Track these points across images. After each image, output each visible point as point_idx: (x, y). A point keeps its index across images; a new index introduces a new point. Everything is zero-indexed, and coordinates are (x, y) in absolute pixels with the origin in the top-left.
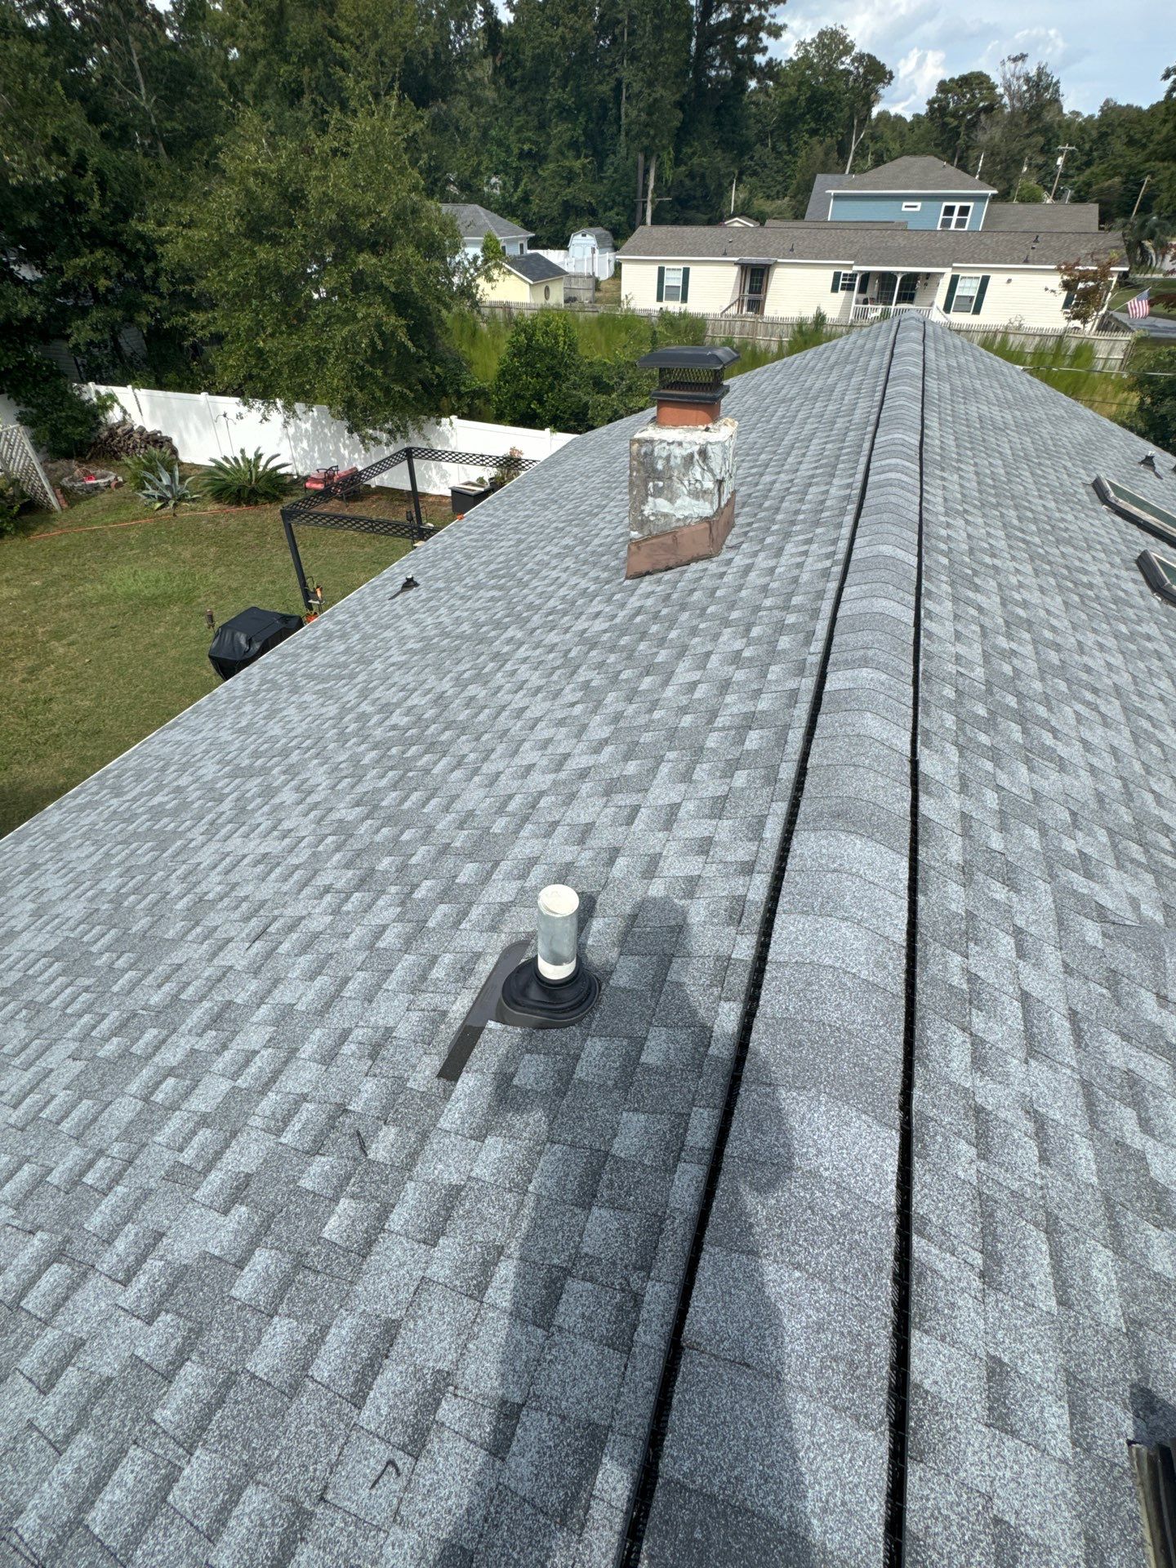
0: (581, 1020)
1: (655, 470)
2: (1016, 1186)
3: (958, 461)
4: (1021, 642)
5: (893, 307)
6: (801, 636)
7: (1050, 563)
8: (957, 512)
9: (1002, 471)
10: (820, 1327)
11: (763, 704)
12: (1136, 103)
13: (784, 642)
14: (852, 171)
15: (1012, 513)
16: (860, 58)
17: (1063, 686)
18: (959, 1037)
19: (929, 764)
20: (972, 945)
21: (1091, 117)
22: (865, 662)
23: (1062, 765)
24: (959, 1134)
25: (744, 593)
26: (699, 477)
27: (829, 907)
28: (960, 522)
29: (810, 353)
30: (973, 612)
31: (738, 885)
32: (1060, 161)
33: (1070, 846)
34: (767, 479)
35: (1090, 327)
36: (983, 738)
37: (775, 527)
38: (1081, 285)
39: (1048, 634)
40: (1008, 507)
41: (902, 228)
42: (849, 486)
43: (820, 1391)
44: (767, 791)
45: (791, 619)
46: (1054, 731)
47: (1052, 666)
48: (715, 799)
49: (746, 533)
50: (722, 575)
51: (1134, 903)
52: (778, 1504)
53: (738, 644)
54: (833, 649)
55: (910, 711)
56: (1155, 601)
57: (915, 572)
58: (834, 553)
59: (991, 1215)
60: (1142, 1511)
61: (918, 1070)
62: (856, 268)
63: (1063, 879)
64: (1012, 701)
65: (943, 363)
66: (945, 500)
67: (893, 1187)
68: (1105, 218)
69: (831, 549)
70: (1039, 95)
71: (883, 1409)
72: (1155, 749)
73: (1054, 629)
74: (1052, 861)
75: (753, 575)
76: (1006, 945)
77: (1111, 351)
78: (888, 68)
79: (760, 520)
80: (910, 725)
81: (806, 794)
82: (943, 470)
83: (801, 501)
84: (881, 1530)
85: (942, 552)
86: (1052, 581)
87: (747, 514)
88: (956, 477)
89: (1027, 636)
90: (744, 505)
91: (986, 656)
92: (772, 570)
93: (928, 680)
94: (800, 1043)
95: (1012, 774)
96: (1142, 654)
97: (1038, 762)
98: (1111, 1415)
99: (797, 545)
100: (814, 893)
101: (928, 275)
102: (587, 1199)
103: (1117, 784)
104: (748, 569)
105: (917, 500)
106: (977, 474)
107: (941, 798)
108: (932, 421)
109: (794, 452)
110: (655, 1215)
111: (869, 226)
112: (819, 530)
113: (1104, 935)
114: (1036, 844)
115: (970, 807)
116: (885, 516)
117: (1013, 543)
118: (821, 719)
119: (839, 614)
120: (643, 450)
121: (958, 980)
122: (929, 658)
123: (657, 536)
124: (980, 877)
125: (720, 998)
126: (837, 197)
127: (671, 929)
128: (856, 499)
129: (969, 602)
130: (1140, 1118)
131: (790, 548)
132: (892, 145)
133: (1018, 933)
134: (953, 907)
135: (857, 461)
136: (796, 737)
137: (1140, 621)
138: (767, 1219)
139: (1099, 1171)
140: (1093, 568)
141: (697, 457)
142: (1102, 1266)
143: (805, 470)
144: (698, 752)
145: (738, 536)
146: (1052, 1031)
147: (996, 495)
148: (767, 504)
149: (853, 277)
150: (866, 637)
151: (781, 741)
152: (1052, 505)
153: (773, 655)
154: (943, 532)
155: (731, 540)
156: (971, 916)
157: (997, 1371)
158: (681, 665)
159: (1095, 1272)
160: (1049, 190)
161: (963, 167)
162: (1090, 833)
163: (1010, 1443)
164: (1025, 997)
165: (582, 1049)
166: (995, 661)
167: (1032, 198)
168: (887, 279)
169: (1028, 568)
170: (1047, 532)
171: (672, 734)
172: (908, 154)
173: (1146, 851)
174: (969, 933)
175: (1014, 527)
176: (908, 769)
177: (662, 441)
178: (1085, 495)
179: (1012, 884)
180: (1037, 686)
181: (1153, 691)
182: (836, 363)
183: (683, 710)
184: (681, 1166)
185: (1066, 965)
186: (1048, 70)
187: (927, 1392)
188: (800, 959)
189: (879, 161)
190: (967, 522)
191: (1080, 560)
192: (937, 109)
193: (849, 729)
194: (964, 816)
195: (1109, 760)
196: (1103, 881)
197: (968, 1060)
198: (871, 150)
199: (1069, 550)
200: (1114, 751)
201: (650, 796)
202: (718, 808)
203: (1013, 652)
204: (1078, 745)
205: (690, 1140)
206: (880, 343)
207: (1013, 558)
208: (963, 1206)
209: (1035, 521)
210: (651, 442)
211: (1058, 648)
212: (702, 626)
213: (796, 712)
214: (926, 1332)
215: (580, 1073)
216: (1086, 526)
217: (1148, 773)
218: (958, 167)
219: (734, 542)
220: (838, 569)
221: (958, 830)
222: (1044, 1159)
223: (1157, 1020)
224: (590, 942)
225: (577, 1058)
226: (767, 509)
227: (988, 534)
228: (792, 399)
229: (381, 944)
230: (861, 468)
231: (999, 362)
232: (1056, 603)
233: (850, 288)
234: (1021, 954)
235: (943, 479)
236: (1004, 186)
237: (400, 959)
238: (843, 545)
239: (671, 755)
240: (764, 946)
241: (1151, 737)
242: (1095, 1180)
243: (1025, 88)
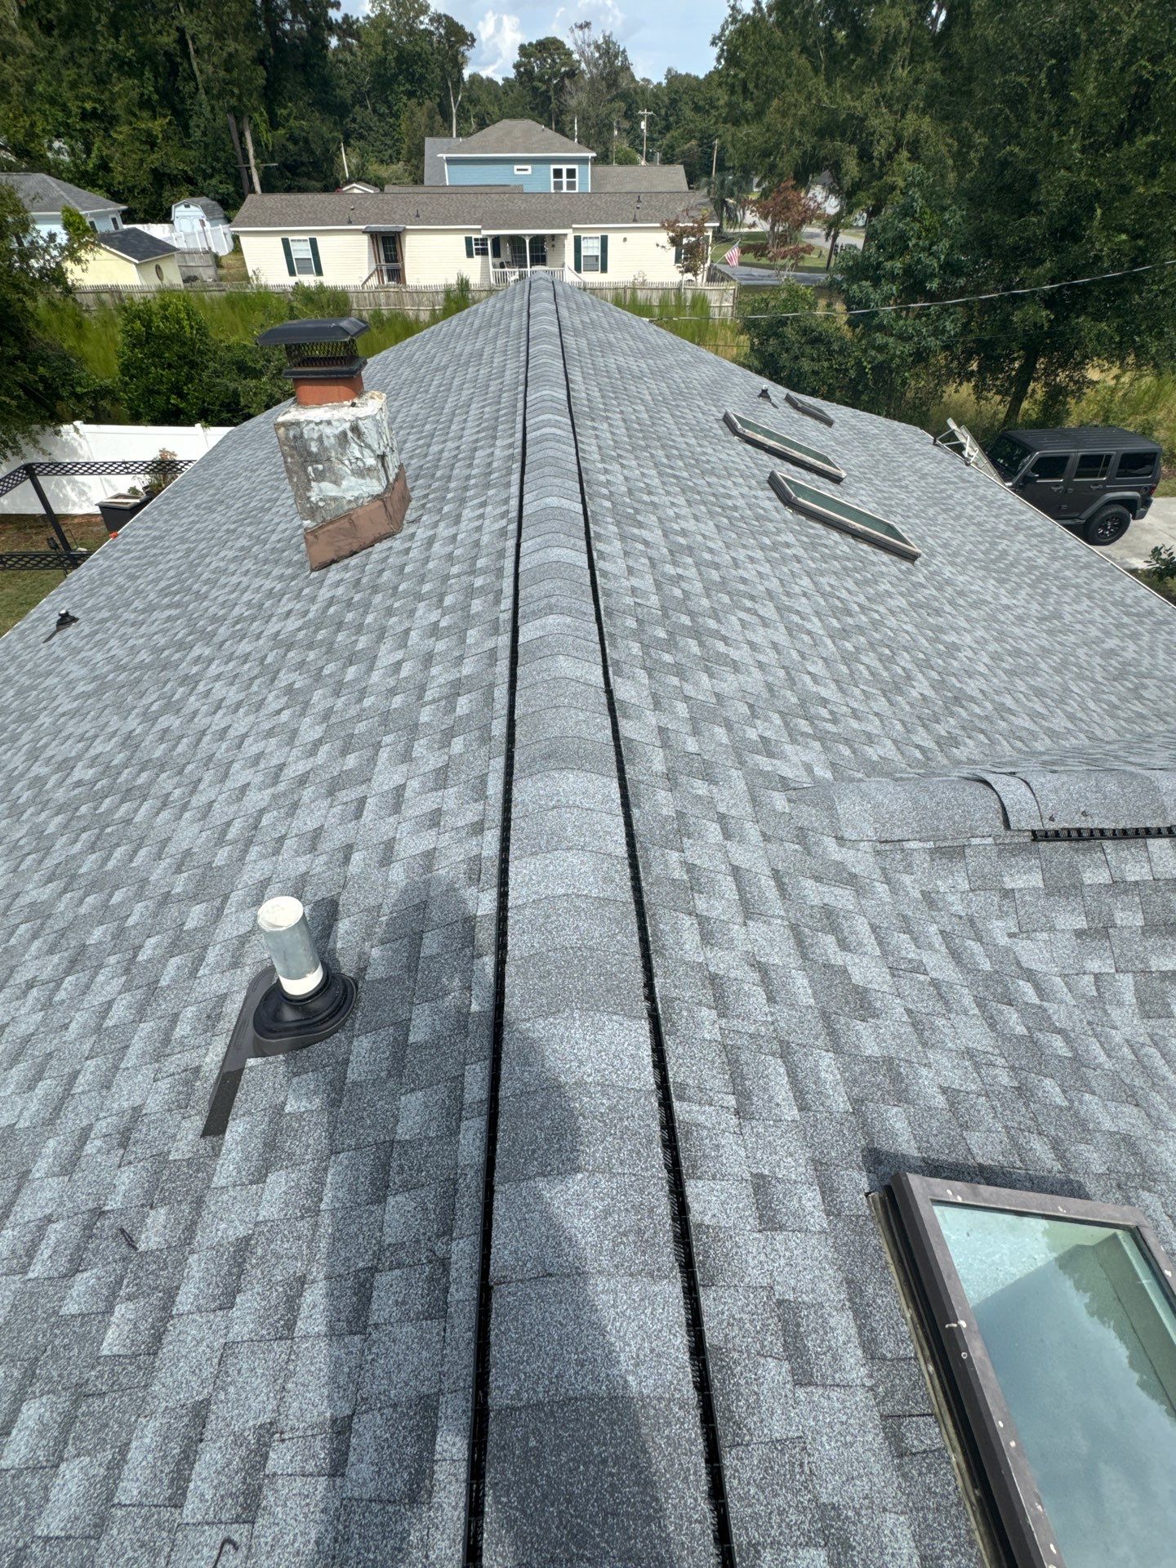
0: (343, 1024)
1: (310, 453)
2: (752, 1029)
3: (606, 410)
4: (685, 567)
5: (528, 269)
6: (491, 597)
7: (699, 493)
8: (612, 458)
9: (645, 416)
10: (607, 1213)
11: (467, 669)
12: (693, 73)
13: (477, 605)
14: (459, 135)
15: (660, 453)
16: (438, 19)
17: (726, 599)
18: (687, 921)
19: (624, 691)
20: (685, 840)
21: (660, 84)
22: (550, 610)
23: (736, 667)
24: (700, 1003)
25: (431, 565)
26: (358, 455)
27: (555, 842)
28: (617, 467)
29: (455, 320)
30: (641, 547)
31: (472, 846)
32: (643, 125)
33: (752, 734)
34: (435, 449)
35: (701, 279)
36: (668, 658)
37: (450, 496)
38: (685, 241)
39: (707, 556)
40: (656, 448)
41: (516, 191)
42: (511, 445)
43: (616, 1266)
44: (484, 751)
45: (479, 582)
46: (725, 639)
47: (714, 583)
48: (437, 771)
49: (423, 506)
50: (407, 551)
51: (809, 768)
52: (596, 1380)
53: (434, 616)
54: (521, 603)
55: (598, 647)
56: (788, 513)
57: (582, 518)
58: (507, 512)
59: (737, 1061)
60: (883, 1241)
61: (656, 961)
62: (485, 233)
63: (750, 764)
64: (685, 620)
65: (577, 321)
66: (600, 448)
67: (650, 1068)
68: (692, 179)
69: (504, 508)
70: (612, 64)
71: (672, 1258)
72: (806, 638)
73: (711, 551)
74: (740, 749)
75: (436, 546)
76: (713, 832)
77: (722, 301)
78: (468, 30)
79: (434, 491)
80: (600, 660)
81: (518, 744)
82: (593, 420)
83: (470, 466)
84: (687, 1357)
85: (604, 497)
86: (703, 508)
87: (421, 487)
88: (605, 426)
89: (689, 560)
90: (417, 478)
91: (658, 585)
92: (454, 537)
93: (609, 614)
94: (549, 973)
95: (696, 684)
96: (784, 560)
97: (715, 668)
98: (851, 1180)
99: (473, 508)
100: (540, 833)
101: (553, 237)
102: (380, 1192)
103: (782, 673)
104: (431, 541)
105: (573, 451)
106: (624, 420)
107: (639, 718)
108: (576, 375)
109: (456, 419)
110: (448, 1180)
111: (487, 190)
112: (491, 492)
113: (789, 801)
114: (725, 740)
115: (665, 721)
116: (546, 470)
117: (666, 479)
118: (520, 671)
119: (521, 569)
120: (291, 434)
121: (679, 874)
122: (608, 594)
123: (331, 522)
124: (683, 779)
125: (473, 957)
126: (450, 161)
127: (417, 907)
128: (519, 458)
129: (635, 538)
130: (838, 940)
131: (467, 513)
132: (490, 109)
133: (722, 819)
134: (665, 812)
135: (514, 421)
136: (501, 693)
137: (779, 532)
138: (546, 1139)
139: (815, 993)
140: (735, 493)
141: (350, 434)
142: (827, 1067)
143: (469, 435)
144: (414, 729)
145: (416, 509)
146: (762, 893)
147: (644, 438)
148: (439, 474)
149: (483, 241)
150: (547, 586)
151: (489, 700)
152: (693, 441)
153: (468, 619)
154: (602, 478)
155: (410, 515)
156: (681, 815)
157: (761, 1185)
158: (383, 647)
159: (823, 1074)
160: (641, 153)
161: (561, 131)
162: (767, 719)
163: (780, 1237)
164: (736, 871)
165: (350, 1052)
166: (666, 588)
167: (626, 160)
168: (516, 242)
169: (681, 501)
170: (693, 466)
171: (386, 717)
172: (508, 117)
173: (812, 723)
174: (681, 829)
175: (664, 465)
176: (604, 699)
177: (309, 422)
178: (719, 430)
179: (709, 778)
180: (705, 602)
181: (797, 590)
182: (480, 328)
183: (393, 692)
184: (464, 1124)
185: (764, 834)
186: (614, 39)
187: (708, 1227)
188: (535, 897)
189: (482, 125)
190: (623, 466)
191: (724, 487)
192: (524, 73)
193: (545, 675)
194: (662, 730)
195: (772, 654)
196: (782, 756)
197: (698, 938)
198: (472, 113)
199: (713, 480)
200: (775, 646)
201: (375, 784)
202: (441, 778)
203: (680, 576)
204: (746, 647)
205: (468, 1098)
206: (517, 305)
207: (668, 493)
208: (713, 1062)
209: (681, 457)
210: (297, 424)
211: (717, 566)
212: (396, 605)
213: (498, 669)
214: (699, 1178)
215: (352, 1076)
216: (724, 456)
217: (804, 658)
218: (557, 130)
219: (414, 516)
220: (513, 527)
221: (658, 743)
222: (771, 999)
223: (837, 857)
224: (339, 945)
225: (347, 1062)
226: (440, 479)
227: (643, 474)
228: (446, 367)
229: (109, 1023)
230: (519, 426)
231: (627, 316)
232: (709, 527)
233: (484, 252)
234: (727, 836)
235: (595, 429)
236: (601, 149)
237: (135, 1031)
238: (514, 502)
239: (388, 739)
240: (503, 896)
241: (801, 628)
242: (812, 1001)
243: (597, 55)
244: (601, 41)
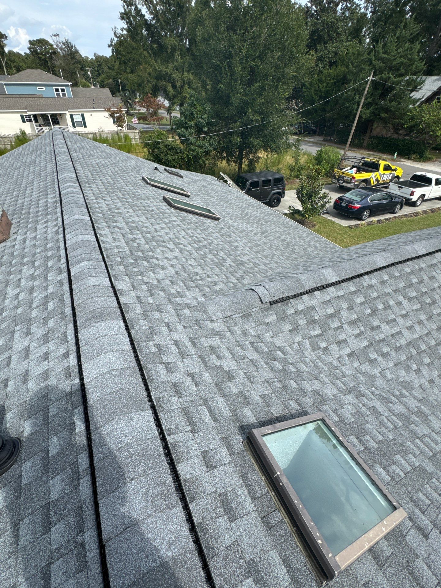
0: (16, 460)
2: (192, 399)
3: (94, 180)
4: (137, 234)
5: (52, 127)
6: (56, 259)
7: (137, 207)
8: (100, 197)
9: (111, 180)
10: (147, 491)
11: (50, 291)
13: (50, 263)
14: (8, 74)
15: (119, 193)
17: (155, 244)
18: (160, 366)
19: (119, 285)
20: (154, 336)
21: (92, 59)
22: (82, 260)
23: (163, 268)
24: (171, 396)
25: (26, 250)
27: (101, 351)
28: (102, 201)
29: (21, 148)
30: (117, 230)
31: (65, 363)
32: (89, 73)
33: (173, 291)
34: (20, 202)
35: (125, 129)
36: (135, 270)
37: (30, 220)
38: (115, 115)
39: (145, 229)
40: (117, 192)
41: (40, 97)
42: (55, 197)
44: (64, 322)
45: (49, 254)
46: (157, 258)
47: (149, 239)
48: (44, 336)
49: (19, 226)
50: (14, 246)
51: (196, 298)
53: (31, 271)
54: (69, 259)
55: (106, 271)
56: (172, 210)
57: (90, 222)
58: (58, 224)
59: (188, 412)
62: (29, 113)
63: (174, 302)
64: (140, 254)
65: (75, 146)
66: (94, 194)
68: (113, 93)
69: (56, 222)
70: (71, 50)
71: (176, 497)
72: (187, 253)
73: (146, 227)
74: (169, 298)
75: (27, 242)
76: (165, 330)
79: (23, 219)
80: (107, 275)
81: (77, 316)
82: (89, 184)
83: (38, 207)
85: (99, 213)
86: (140, 212)
87: (16, 218)
88: (95, 186)
89: (138, 232)
90: (13, 215)
91: (127, 243)
92: (35, 237)
93: (109, 257)
95: (149, 277)
96: (174, 226)
97: (155, 270)
99: (42, 224)
100: (93, 350)
101: (60, 114)
102: (47, 528)
103: (180, 267)
104: (24, 240)
105: (82, 197)
106: (102, 183)
107: (128, 295)
108: (78, 167)
109: (28, 189)
110: (78, 508)
111: (27, 96)
112: (49, 217)
113: (191, 312)
114: (163, 296)
115: (139, 293)
116: (71, 205)
117: (123, 203)
118: (73, 286)
119: (67, 246)
121: (154, 350)
122: (107, 250)
124: (149, 314)
125: (73, 409)
126: (6, 84)
127: (44, 396)
128: (59, 201)
129: (114, 227)
130: (217, 356)
131: (39, 227)
132: (21, 64)
133: (167, 325)
134: (144, 328)
135: (54, 187)
136: (67, 297)
137: (170, 217)
139: (212, 378)
140: (151, 205)
142: (221, 402)
143: (35, 195)
144: (30, 321)
145: (15, 228)
146: (187, 347)
147: (112, 189)
148: (24, 212)
149: (29, 116)
150: (80, 251)
151: (62, 301)
152: (132, 188)
153: (47, 270)
154: (97, 206)
155: (13, 230)
156: (151, 327)
158: (9, 289)
159: (220, 406)
160: (91, 83)
161: (55, 74)
162: (178, 284)
163: (215, 471)
164: (176, 343)
165: (21, 471)
166: (131, 243)
167: (85, 86)
168: (45, 117)
169: (131, 210)
170: (133, 197)
171: (15, 319)
172: (30, 68)
173: (194, 282)
174: (152, 332)
175: (122, 198)
176: (111, 290)
178: (141, 183)
179: (160, 311)
180: (147, 246)
181: (181, 236)
182: (33, 151)
183: (17, 307)
184: (81, 481)
185: (184, 326)
187: (189, 479)
188: (95, 376)
189: (19, 70)
190: (105, 200)
191: (147, 203)
192: (33, 52)
193: (85, 286)
194: (138, 297)
195: (175, 261)
196: (186, 296)
197: (166, 371)
199: (142, 201)
200: (176, 258)
201: (14, 349)
202: (46, 339)
203: (135, 238)
204: (165, 260)
205: (81, 469)
206: (48, 141)
207: (125, 208)
208: (180, 416)
209: (128, 194)
211: (149, 233)
212: (12, 270)
213: (64, 288)
215: (24, 482)
216: (145, 192)
217: (187, 260)
218: (53, 74)
219: (15, 231)
220: (61, 229)
221: (137, 302)
222: (197, 385)
223: (211, 327)
224: (8, 424)
225: (21, 476)
226: (24, 214)
227: (114, 202)
228: (20, 168)
230: (57, 189)
231: (97, 143)
232: (144, 219)
233: (30, 121)
234: (170, 330)
235: (90, 187)
236: (74, 82)
238: (60, 220)
239: (18, 328)
240: (82, 380)
241: (184, 249)
242: (211, 381)
243: (64, 46)
244: (64, 41)
